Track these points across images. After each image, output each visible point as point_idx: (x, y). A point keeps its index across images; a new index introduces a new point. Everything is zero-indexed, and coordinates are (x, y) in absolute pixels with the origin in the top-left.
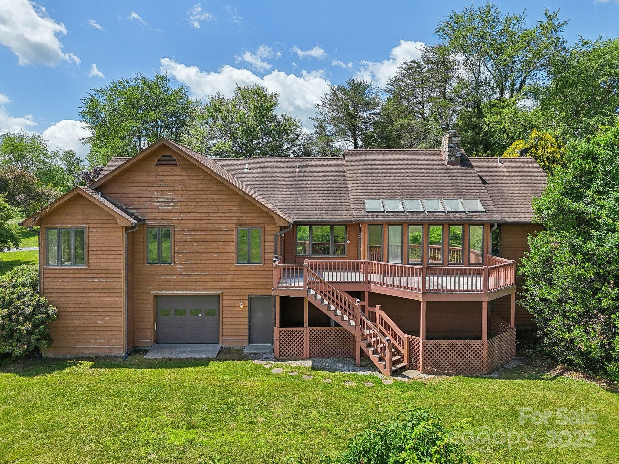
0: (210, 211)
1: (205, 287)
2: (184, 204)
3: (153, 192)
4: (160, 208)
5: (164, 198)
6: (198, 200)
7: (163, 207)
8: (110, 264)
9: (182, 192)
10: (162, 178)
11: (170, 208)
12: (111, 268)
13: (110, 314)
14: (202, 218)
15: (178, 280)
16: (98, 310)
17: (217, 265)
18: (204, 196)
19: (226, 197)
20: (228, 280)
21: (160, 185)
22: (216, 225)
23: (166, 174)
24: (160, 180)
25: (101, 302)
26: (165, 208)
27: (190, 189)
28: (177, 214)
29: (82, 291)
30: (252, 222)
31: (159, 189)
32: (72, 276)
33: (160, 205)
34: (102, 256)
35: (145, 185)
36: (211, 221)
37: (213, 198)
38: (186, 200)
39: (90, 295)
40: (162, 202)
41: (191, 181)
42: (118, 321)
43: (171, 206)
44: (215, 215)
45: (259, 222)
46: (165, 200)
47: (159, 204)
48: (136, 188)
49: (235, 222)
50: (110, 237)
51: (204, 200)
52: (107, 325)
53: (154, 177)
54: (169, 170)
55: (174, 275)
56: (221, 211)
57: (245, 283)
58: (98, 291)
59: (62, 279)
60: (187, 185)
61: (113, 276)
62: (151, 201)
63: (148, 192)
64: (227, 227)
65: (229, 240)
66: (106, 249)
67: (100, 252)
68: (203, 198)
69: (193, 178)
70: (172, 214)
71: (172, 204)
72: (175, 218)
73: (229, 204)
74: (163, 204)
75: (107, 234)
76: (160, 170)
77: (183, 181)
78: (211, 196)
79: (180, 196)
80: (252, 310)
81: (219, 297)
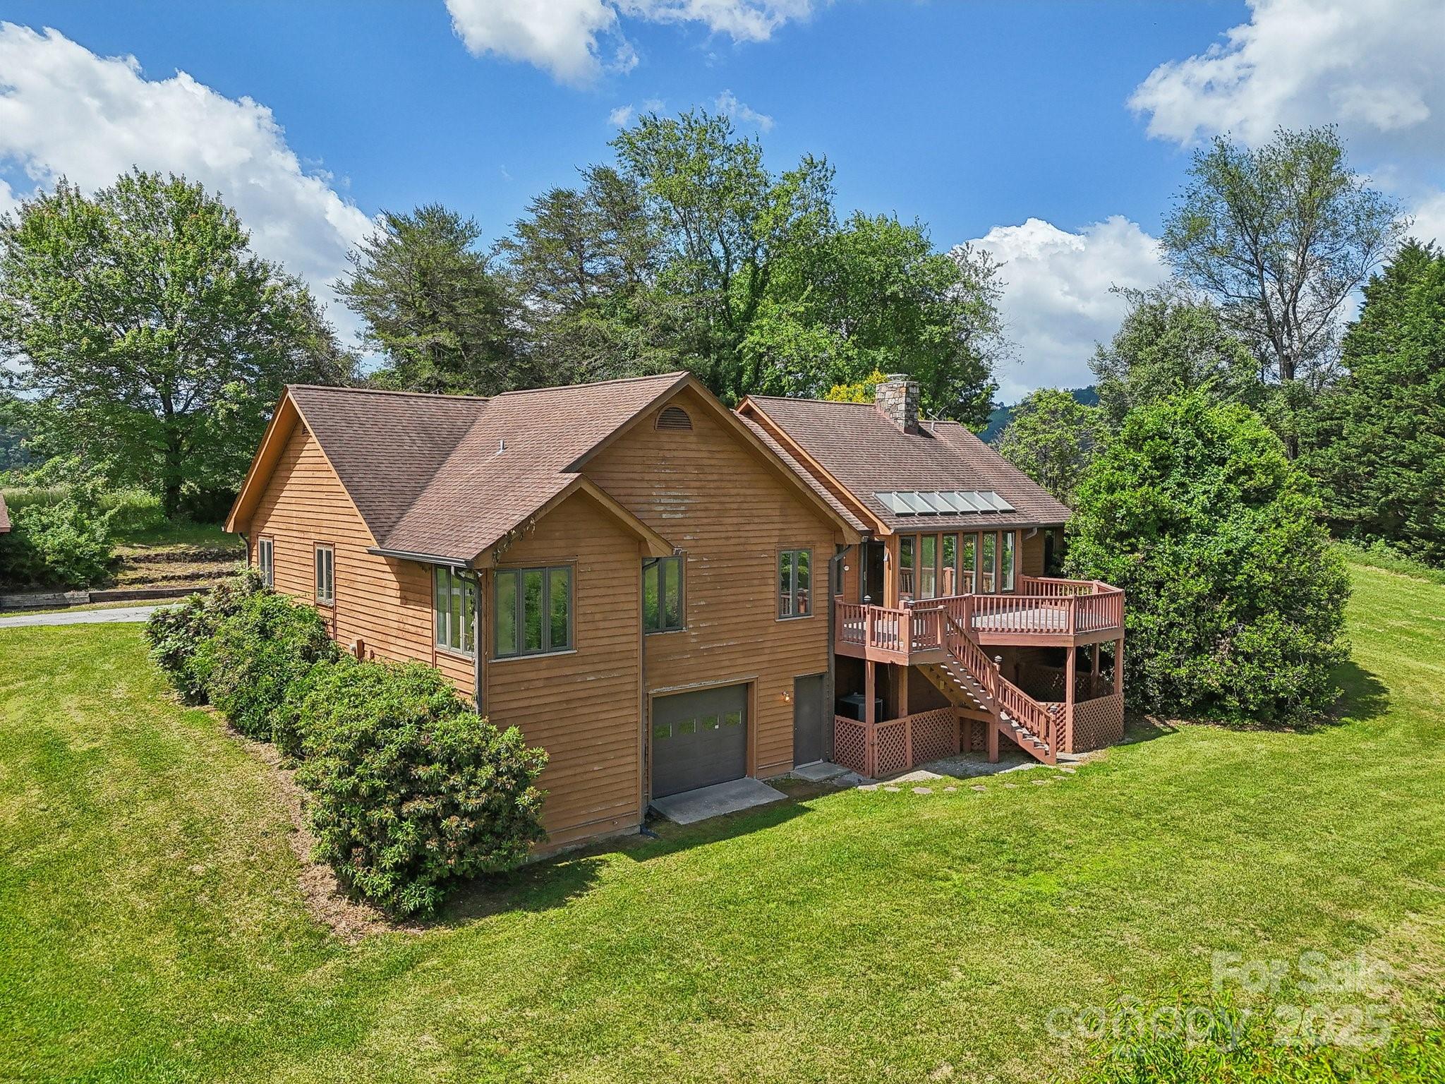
0: (742, 520)
1: (734, 670)
2: (702, 507)
3: (653, 483)
4: (664, 516)
5: (670, 497)
6: (723, 499)
7: (669, 516)
8: (616, 640)
9: (698, 484)
10: (668, 454)
11: (680, 516)
12: (618, 648)
13: (615, 746)
14: (730, 534)
15: (692, 661)
16: (593, 742)
17: (750, 625)
18: (734, 491)
19: (764, 492)
20: (767, 651)
21: (665, 469)
22: (749, 547)
23: (674, 446)
24: (664, 459)
25: (600, 725)
26: (672, 516)
27: (710, 478)
28: (692, 529)
29: (565, 706)
30: (799, 538)
31: (663, 476)
32: (545, 674)
33: (665, 511)
34: (602, 625)
35: (638, 468)
36: (742, 540)
37: (745, 495)
38: (705, 500)
39: (580, 711)
40: (666, 504)
41: (713, 462)
42: (629, 759)
43: (682, 512)
44: (748, 528)
45: (809, 538)
46: (672, 501)
47: (662, 508)
48: (625, 476)
49: (776, 540)
50: (615, 583)
51: (732, 500)
52: (610, 771)
53: (653, 453)
54: (678, 439)
55: (686, 652)
56: (756, 520)
57: (790, 655)
58: (594, 701)
59: (526, 685)
60: (707, 470)
61: (619, 664)
62: (649, 504)
63: (645, 485)
64: (764, 551)
65: (767, 575)
66: (608, 608)
67: (598, 617)
68: (731, 496)
69: (718, 456)
70: (683, 529)
71: (683, 508)
72: (688, 538)
73: (767, 505)
74: (669, 508)
75: (611, 575)
76: (664, 439)
77: (700, 462)
78: (742, 491)
79: (695, 492)
80: (797, 703)
81: (747, 686)
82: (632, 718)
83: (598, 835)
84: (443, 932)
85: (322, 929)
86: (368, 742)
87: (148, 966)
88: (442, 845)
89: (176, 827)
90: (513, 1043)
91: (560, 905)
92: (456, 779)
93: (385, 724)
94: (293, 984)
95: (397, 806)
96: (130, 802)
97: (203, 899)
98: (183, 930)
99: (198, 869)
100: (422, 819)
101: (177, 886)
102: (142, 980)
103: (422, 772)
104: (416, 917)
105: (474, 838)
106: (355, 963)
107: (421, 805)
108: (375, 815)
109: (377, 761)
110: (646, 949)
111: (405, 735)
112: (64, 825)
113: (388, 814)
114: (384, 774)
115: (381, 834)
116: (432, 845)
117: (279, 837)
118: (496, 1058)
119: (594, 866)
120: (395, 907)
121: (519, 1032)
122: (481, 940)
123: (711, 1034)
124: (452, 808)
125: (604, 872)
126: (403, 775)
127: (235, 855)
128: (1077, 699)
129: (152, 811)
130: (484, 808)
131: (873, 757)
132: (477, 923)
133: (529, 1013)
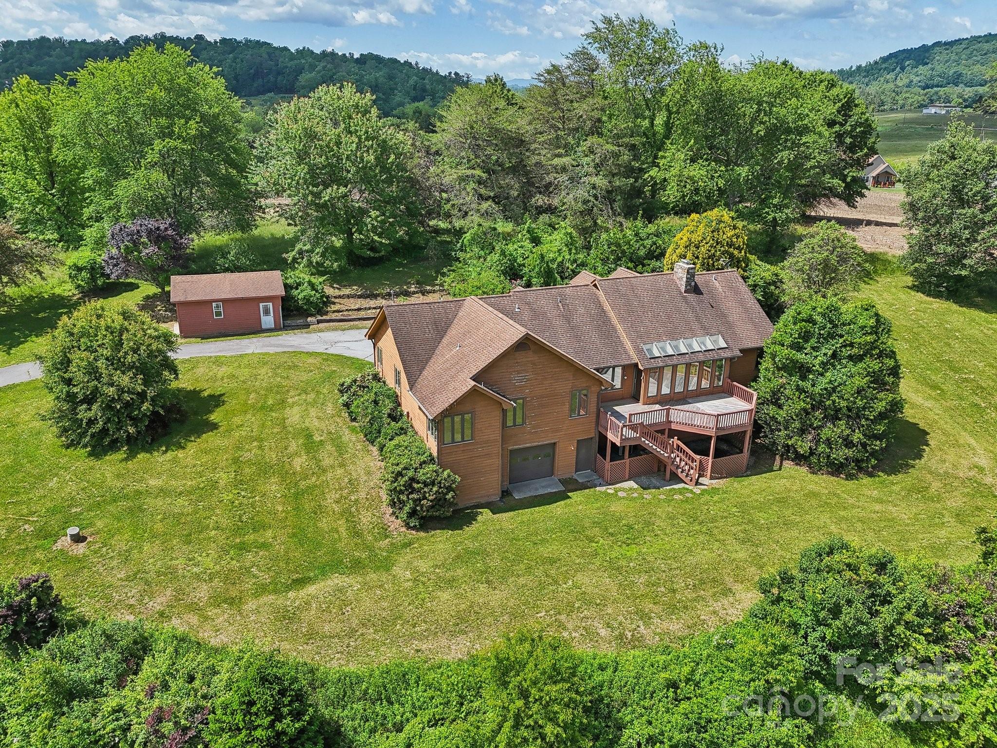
0: (553, 381)
1: (550, 438)
2: (534, 378)
4: (516, 384)
5: (519, 376)
7: (519, 384)
8: (490, 436)
10: (518, 361)
11: (523, 383)
12: (491, 439)
13: (489, 472)
14: (547, 387)
15: (528, 436)
18: (550, 370)
19: (565, 369)
20: (564, 430)
21: (517, 366)
23: (522, 357)
24: (517, 363)
28: (529, 387)
29: (469, 459)
30: (582, 385)
31: (516, 369)
32: (462, 449)
33: (517, 382)
34: (485, 431)
35: (505, 368)
37: (555, 371)
39: (475, 461)
40: (518, 379)
42: (495, 476)
44: (556, 384)
45: (587, 384)
46: (520, 378)
47: (515, 381)
48: (499, 371)
49: (570, 387)
50: (490, 416)
51: (549, 374)
52: (487, 480)
53: (512, 361)
54: (523, 354)
55: (525, 433)
57: (575, 431)
58: (481, 457)
59: (455, 453)
62: (510, 380)
63: (508, 373)
64: (564, 392)
65: (565, 401)
66: (488, 425)
67: (483, 429)
69: (543, 358)
70: (525, 388)
71: (525, 380)
72: (527, 391)
74: (519, 381)
75: (489, 414)
76: (517, 355)
79: (531, 373)
80: (578, 449)
81: (555, 443)
82: (496, 462)
83: (483, 501)
84: (422, 534)
85: (386, 527)
86: (400, 474)
87: (338, 532)
88: (422, 509)
89: (346, 480)
90: (429, 580)
91: (461, 529)
92: (426, 489)
93: (405, 468)
94: (377, 545)
95: (408, 496)
96: (332, 467)
97: (353, 509)
98: (347, 520)
99: (353, 498)
100: (415, 501)
101: (345, 503)
102: (336, 536)
103: (416, 486)
104: (414, 528)
105: (432, 507)
106: (394, 541)
107: (415, 496)
108: (401, 497)
109: (402, 481)
110: (479, 554)
111: (411, 473)
112: (313, 473)
113: (405, 498)
114: (404, 486)
115: (403, 503)
116: (418, 508)
117: (377, 489)
118: (424, 583)
119: (477, 514)
120: (408, 524)
121: (432, 577)
122: (432, 539)
123: (483, 588)
124: (425, 498)
125: (479, 518)
126: (411, 486)
127: (363, 495)
128: (716, 456)
129: (340, 471)
130: (436, 498)
131: (608, 475)
132: (433, 532)
133: (437, 570)
